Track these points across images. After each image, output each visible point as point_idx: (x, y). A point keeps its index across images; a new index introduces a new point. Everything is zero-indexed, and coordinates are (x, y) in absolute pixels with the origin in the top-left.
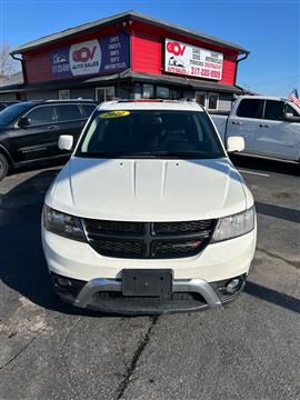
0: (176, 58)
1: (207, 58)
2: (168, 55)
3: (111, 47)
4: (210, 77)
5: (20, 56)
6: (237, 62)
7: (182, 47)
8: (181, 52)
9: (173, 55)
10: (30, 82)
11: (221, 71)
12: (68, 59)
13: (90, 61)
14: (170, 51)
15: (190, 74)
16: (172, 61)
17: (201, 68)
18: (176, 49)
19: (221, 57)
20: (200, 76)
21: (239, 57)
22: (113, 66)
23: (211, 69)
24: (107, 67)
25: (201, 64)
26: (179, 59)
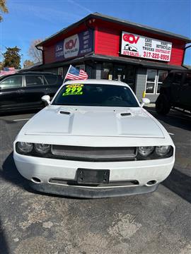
0: (131, 45)
1: (157, 46)
2: (124, 43)
3: (85, 38)
4: (159, 59)
5: (42, 48)
6: (185, 49)
7: (136, 38)
8: (135, 41)
9: (128, 43)
10: (46, 63)
11: (170, 55)
12: (63, 48)
13: (73, 49)
14: (125, 40)
15: (142, 57)
16: (127, 47)
17: (152, 52)
18: (131, 39)
19: (170, 45)
20: (151, 58)
21: (187, 45)
22: (85, 51)
23: (160, 54)
24: (82, 52)
25: (152, 50)
26: (133, 46)
